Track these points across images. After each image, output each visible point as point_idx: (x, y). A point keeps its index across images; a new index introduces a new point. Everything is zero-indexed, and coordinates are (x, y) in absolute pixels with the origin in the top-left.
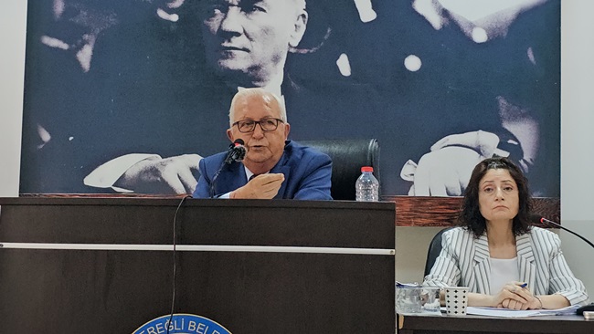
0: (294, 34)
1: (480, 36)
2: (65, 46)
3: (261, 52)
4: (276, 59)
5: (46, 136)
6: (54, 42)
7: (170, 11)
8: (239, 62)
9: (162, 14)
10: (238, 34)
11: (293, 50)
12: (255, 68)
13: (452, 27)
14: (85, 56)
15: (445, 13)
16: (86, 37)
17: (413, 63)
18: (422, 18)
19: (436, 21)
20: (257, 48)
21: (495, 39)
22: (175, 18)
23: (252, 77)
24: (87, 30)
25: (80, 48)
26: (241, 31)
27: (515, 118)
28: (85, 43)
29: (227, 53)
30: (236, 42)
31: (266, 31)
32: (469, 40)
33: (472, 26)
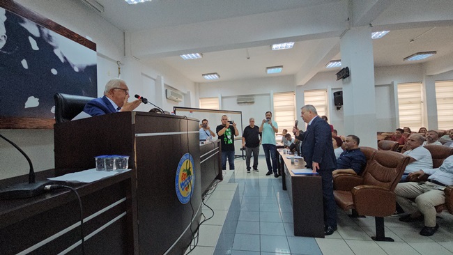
1: (76, 70)
13: (67, 63)
15: (65, 58)
17: (54, 72)
18: (57, 57)
19: (62, 60)
21: (81, 72)
32: (73, 69)
33: (74, 66)
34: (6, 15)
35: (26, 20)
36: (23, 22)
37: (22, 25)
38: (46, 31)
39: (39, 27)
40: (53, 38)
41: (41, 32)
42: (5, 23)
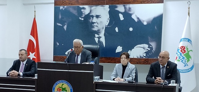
0: (107, 23)
1: (145, 23)
2: (61, 25)
3: (100, 27)
4: (103, 28)
5: (58, 44)
6: (59, 24)
7: (82, 18)
8: (95, 29)
9: (80, 18)
10: (95, 23)
11: (106, 26)
12: (99, 30)
13: (139, 21)
14: (65, 27)
15: (138, 18)
16: (65, 23)
17: (131, 29)
18: (133, 19)
19: (136, 20)
20: (99, 26)
21: (148, 24)
22: (83, 19)
23: (98, 32)
24: (66, 22)
25: (64, 26)
26: (96, 22)
27: (152, 41)
28: (65, 25)
29: (93, 27)
30: (95, 24)
31: (101, 22)
32: (143, 24)
33: (144, 21)
34: (109, 8)
35: (118, 5)
36: (116, 7)
37: (117, 9)
38: (128, 6)
39: (124, 6)
40: (132, 9)
41: (125, 8)
42: (109, 12)
